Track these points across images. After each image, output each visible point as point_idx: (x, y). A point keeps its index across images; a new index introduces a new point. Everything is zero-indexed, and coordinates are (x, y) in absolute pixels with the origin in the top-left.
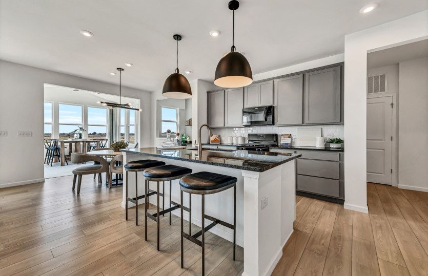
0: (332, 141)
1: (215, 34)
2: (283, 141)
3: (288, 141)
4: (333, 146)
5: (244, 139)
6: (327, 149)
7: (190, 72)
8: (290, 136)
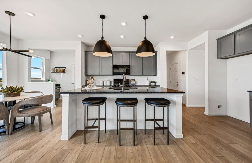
0: (152, 82)
1: (124, 24)
2: (132, 83)
3: (134, 83)
4: (153, 84)
5: (111, 82)
6: (150, 85)
7: (82, 36)
8: (134, 80)
